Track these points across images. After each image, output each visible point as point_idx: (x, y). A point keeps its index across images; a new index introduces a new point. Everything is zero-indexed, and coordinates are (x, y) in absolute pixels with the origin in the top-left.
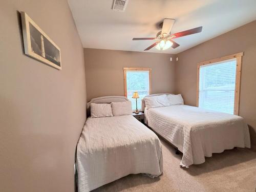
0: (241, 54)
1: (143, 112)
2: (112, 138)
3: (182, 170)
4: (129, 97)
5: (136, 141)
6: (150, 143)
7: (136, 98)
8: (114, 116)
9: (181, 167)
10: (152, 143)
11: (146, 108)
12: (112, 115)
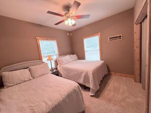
0: (100, 33)
1: (57, 69)
2: (44, 102)
3: (92, 97)
4: (45, 60)
5: (66, 94)
6: (75, 90)
7: (50, 59)
8: (34, 78)
9: (91, 96)
10: (77, 90)
11: (58, 66)
12: (31, 78)
